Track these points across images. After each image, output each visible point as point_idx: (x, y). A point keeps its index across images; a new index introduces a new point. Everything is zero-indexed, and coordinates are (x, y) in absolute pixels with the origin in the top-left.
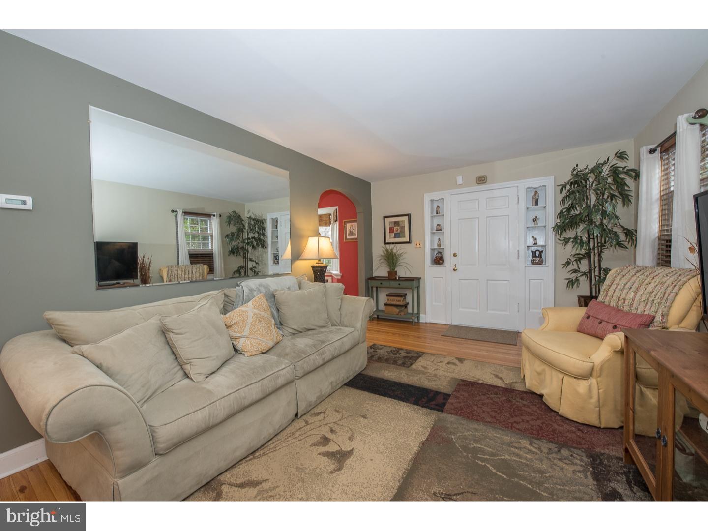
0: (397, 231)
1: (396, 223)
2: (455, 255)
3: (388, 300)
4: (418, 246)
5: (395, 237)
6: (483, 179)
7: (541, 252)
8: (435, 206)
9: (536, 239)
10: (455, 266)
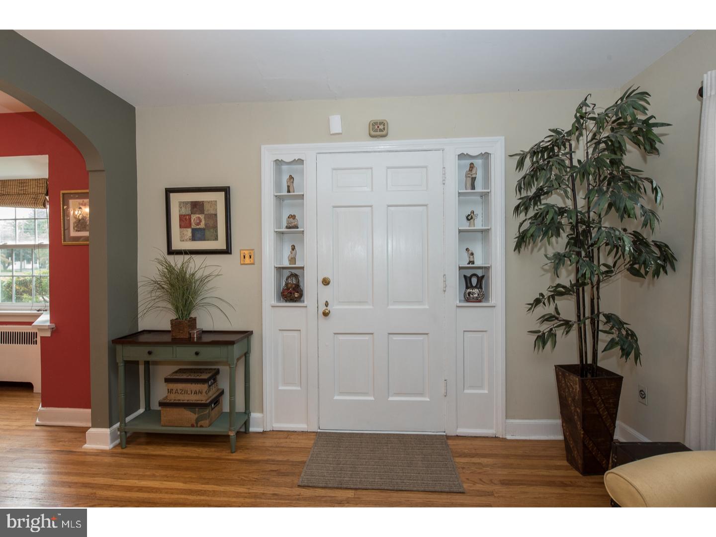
0: (198, 224)
1: (197, 207)
2: (326, 282)
3: (170, 391)
4: (247, 260)
5: (194, 238)
6: (381, 127)
7: (480, 279)
8: (285, 178)
9: (472, 254)
10: (327, 304)
